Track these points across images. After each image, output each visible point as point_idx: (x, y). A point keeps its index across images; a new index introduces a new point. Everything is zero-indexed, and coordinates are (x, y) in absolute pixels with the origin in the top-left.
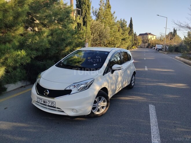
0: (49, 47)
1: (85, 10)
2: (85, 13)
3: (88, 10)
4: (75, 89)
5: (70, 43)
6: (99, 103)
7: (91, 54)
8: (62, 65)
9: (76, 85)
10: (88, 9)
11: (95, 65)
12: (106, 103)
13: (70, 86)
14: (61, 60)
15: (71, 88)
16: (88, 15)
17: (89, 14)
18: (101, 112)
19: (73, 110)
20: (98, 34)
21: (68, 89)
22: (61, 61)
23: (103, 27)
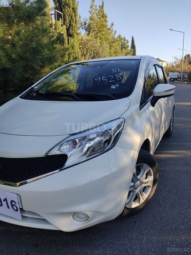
0: (8, 66)
1: (70, 15)
2: (70, 22)
3: (74, 16)
4: (77, 149)
5: (50, 60)
6: (138, 180)
7: (99, 67)
8: (35, 95)
9: (77, 140)
10: (74, 14)
11: (114, 88)
12: (151, 178)
13: (60, 144)
14: (33, 86)
15: (65, 149)
16: (74, 25)
17: (76, 23)
18: (142, 201)
19: (74, 214)
20: (92, 55)
21: (56, 152)
22: (33, 88)
23: (99, 44)
